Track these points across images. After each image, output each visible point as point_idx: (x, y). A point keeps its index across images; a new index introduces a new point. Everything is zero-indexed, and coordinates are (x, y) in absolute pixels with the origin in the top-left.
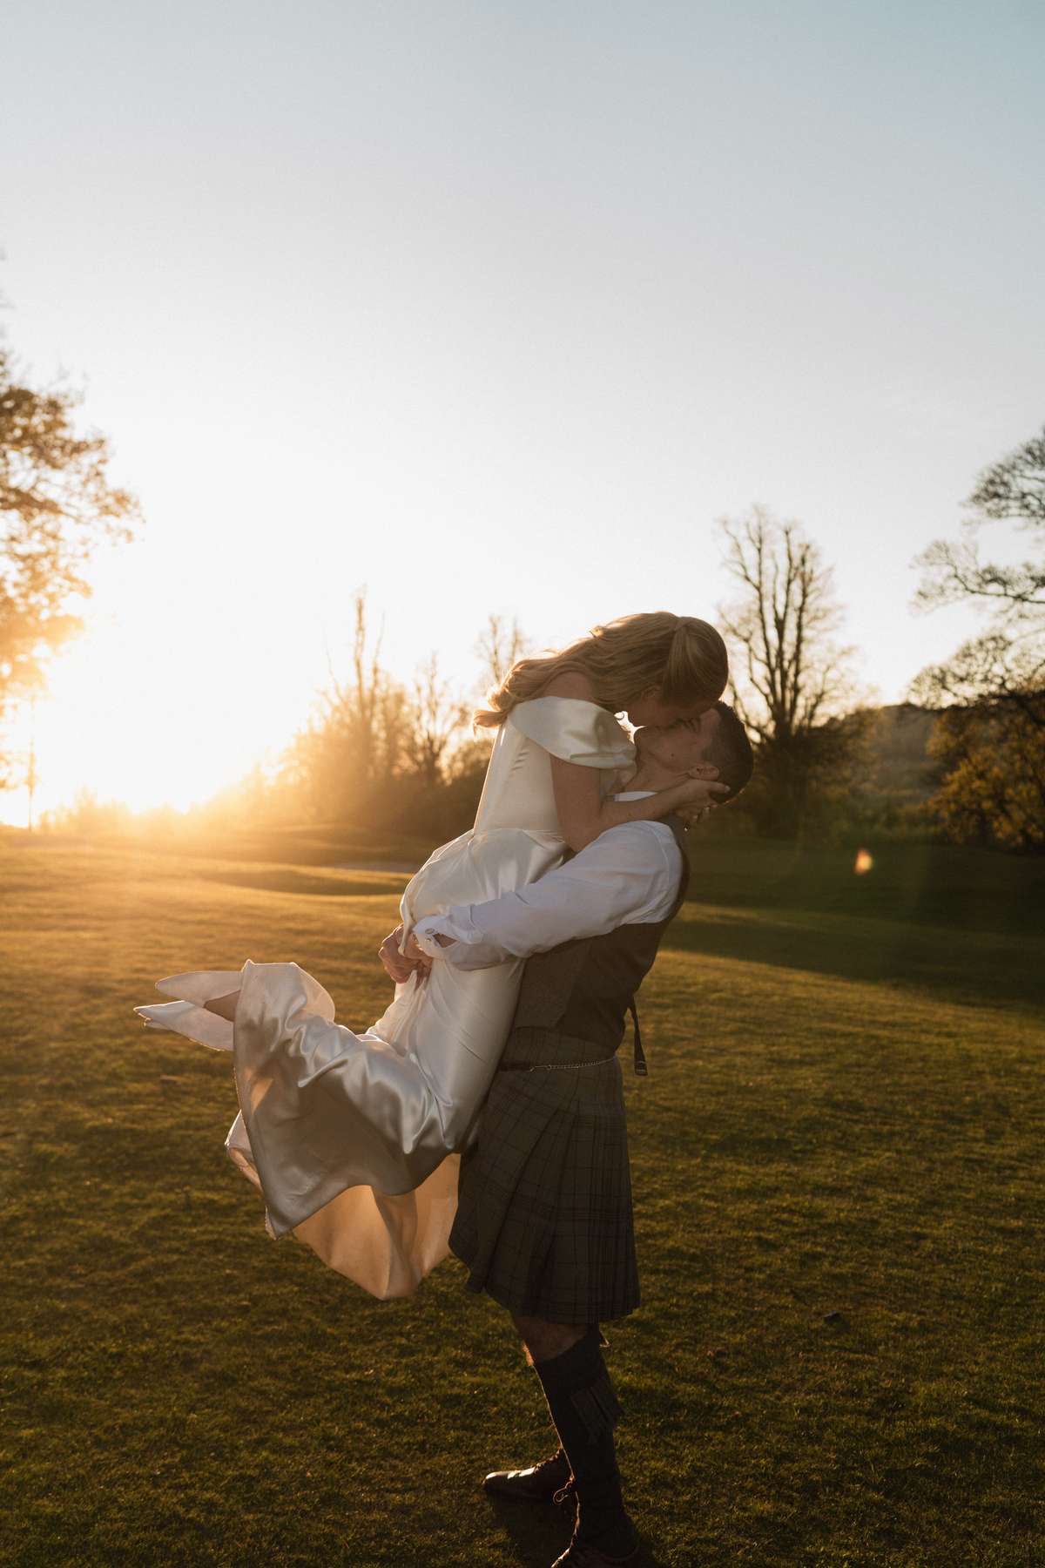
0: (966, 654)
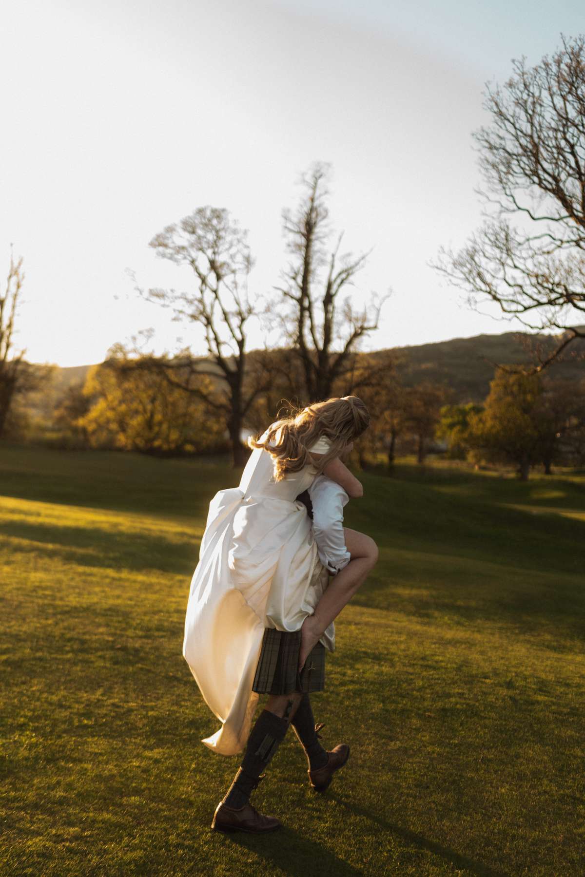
0: (134, 338)
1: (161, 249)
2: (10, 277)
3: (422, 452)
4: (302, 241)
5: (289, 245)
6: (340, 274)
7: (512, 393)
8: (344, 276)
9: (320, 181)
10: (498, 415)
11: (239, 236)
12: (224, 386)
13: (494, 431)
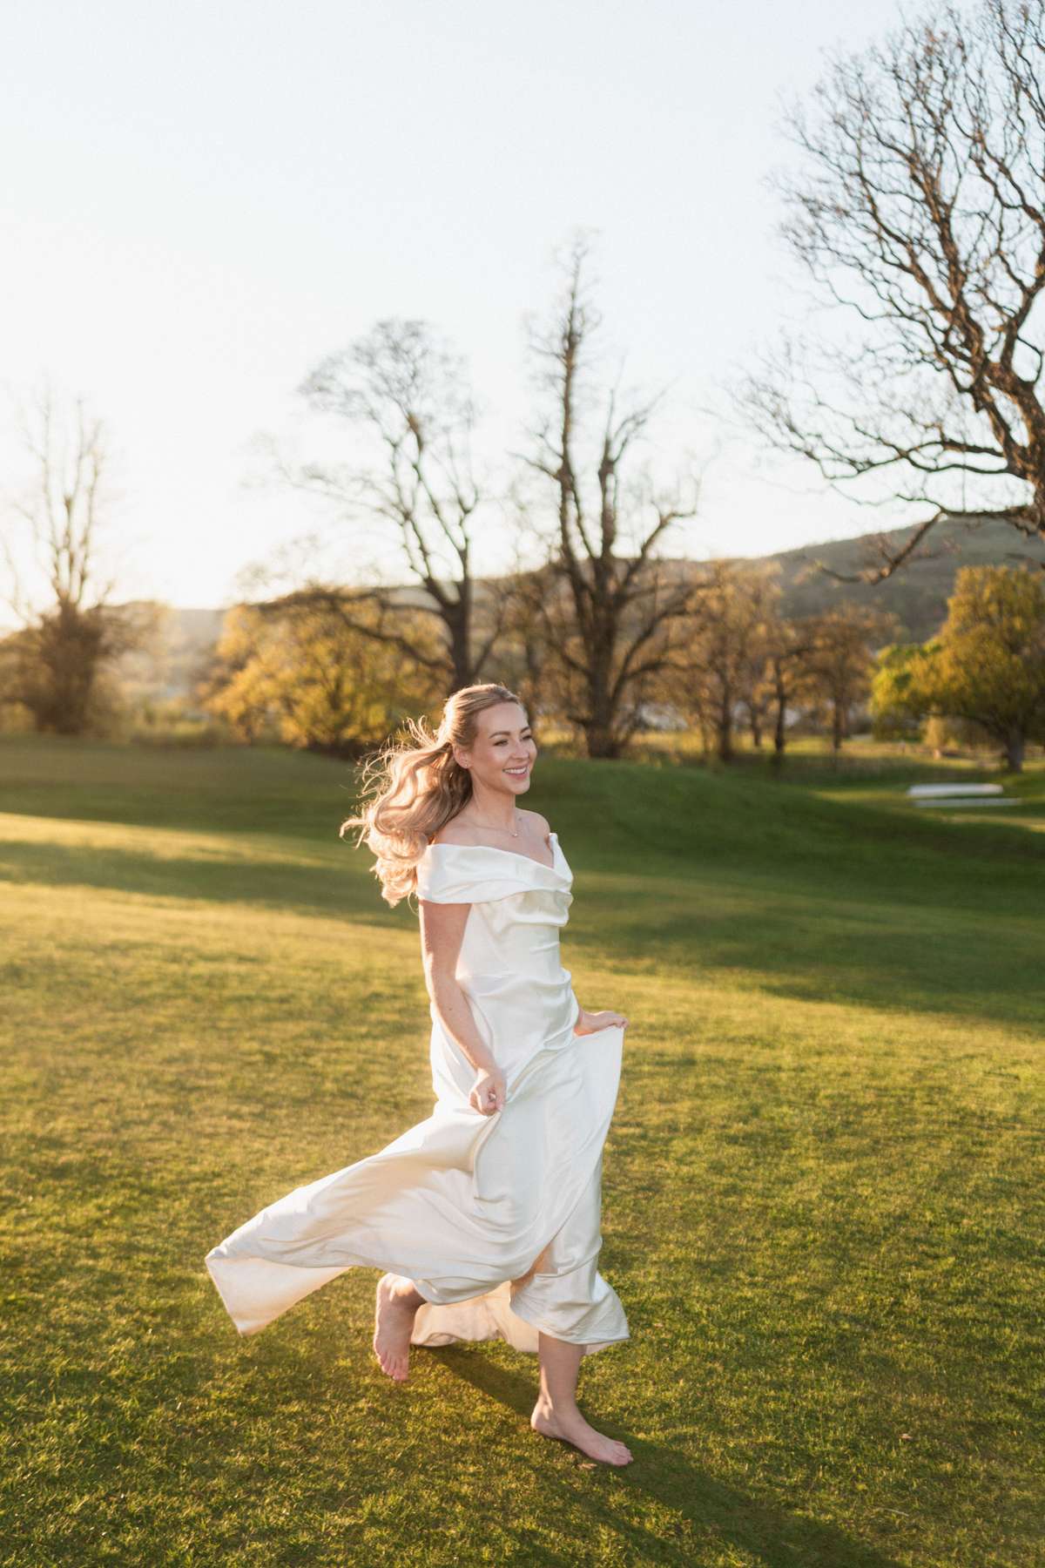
0: (283, 553)
1: (317, 396)
2: (80, 457)
3: (839, 733)
4: (561, 369)
5: (534, 378)
6: (623, 424)
7: (988, 618)
8: (630, 426)
9: (585, 262)
10: (963, 658)
11: (452, 367)
12: (438, 627)
13: (955, 686)
